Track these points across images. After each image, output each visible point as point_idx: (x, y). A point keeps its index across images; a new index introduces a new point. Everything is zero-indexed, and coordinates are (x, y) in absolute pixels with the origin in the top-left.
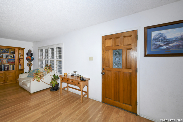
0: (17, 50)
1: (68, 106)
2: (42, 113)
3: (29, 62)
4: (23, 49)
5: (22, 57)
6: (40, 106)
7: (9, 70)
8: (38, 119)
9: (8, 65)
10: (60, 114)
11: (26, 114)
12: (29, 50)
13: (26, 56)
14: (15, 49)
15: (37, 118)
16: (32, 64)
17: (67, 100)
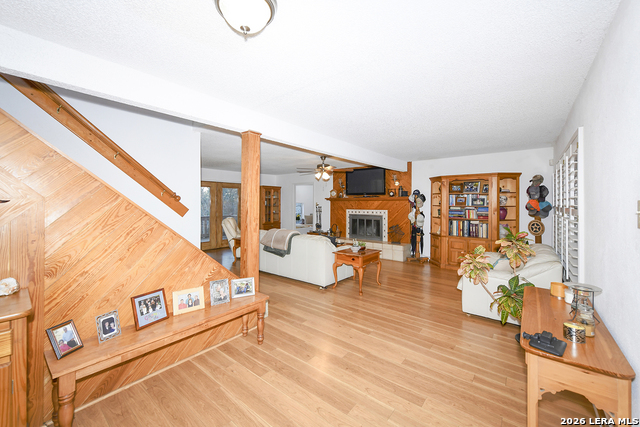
0: (495, 180)
1: (467, 415)
2: (406, 362)
3: (533, 219)
4: (515, 176)
5: (511, 202)
6: (430, 347)
7: (477, 236)
8: (387, 362)
9: (477, 222)
10: (420, 401)
11: (393, 340)
12: (535, 177)
13: (524, 199)
14: (490, 178)
15: (390, 360)
16: (542, 225)
17: (504, 403)
